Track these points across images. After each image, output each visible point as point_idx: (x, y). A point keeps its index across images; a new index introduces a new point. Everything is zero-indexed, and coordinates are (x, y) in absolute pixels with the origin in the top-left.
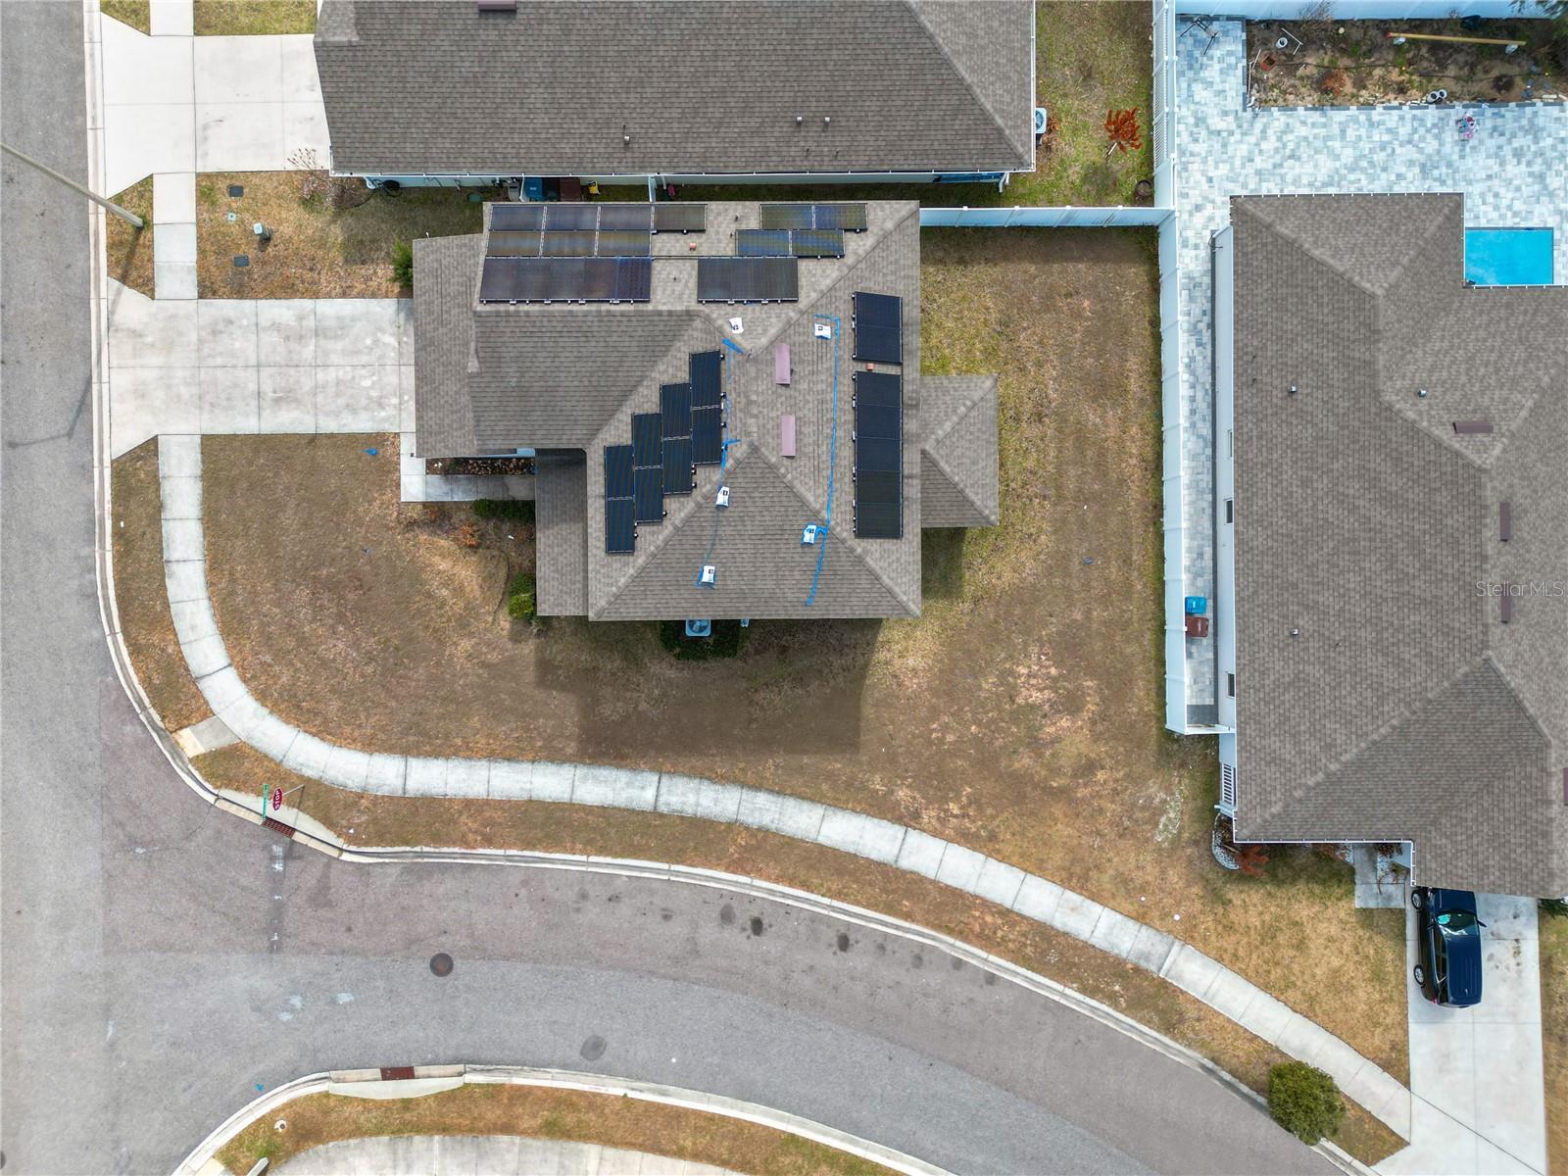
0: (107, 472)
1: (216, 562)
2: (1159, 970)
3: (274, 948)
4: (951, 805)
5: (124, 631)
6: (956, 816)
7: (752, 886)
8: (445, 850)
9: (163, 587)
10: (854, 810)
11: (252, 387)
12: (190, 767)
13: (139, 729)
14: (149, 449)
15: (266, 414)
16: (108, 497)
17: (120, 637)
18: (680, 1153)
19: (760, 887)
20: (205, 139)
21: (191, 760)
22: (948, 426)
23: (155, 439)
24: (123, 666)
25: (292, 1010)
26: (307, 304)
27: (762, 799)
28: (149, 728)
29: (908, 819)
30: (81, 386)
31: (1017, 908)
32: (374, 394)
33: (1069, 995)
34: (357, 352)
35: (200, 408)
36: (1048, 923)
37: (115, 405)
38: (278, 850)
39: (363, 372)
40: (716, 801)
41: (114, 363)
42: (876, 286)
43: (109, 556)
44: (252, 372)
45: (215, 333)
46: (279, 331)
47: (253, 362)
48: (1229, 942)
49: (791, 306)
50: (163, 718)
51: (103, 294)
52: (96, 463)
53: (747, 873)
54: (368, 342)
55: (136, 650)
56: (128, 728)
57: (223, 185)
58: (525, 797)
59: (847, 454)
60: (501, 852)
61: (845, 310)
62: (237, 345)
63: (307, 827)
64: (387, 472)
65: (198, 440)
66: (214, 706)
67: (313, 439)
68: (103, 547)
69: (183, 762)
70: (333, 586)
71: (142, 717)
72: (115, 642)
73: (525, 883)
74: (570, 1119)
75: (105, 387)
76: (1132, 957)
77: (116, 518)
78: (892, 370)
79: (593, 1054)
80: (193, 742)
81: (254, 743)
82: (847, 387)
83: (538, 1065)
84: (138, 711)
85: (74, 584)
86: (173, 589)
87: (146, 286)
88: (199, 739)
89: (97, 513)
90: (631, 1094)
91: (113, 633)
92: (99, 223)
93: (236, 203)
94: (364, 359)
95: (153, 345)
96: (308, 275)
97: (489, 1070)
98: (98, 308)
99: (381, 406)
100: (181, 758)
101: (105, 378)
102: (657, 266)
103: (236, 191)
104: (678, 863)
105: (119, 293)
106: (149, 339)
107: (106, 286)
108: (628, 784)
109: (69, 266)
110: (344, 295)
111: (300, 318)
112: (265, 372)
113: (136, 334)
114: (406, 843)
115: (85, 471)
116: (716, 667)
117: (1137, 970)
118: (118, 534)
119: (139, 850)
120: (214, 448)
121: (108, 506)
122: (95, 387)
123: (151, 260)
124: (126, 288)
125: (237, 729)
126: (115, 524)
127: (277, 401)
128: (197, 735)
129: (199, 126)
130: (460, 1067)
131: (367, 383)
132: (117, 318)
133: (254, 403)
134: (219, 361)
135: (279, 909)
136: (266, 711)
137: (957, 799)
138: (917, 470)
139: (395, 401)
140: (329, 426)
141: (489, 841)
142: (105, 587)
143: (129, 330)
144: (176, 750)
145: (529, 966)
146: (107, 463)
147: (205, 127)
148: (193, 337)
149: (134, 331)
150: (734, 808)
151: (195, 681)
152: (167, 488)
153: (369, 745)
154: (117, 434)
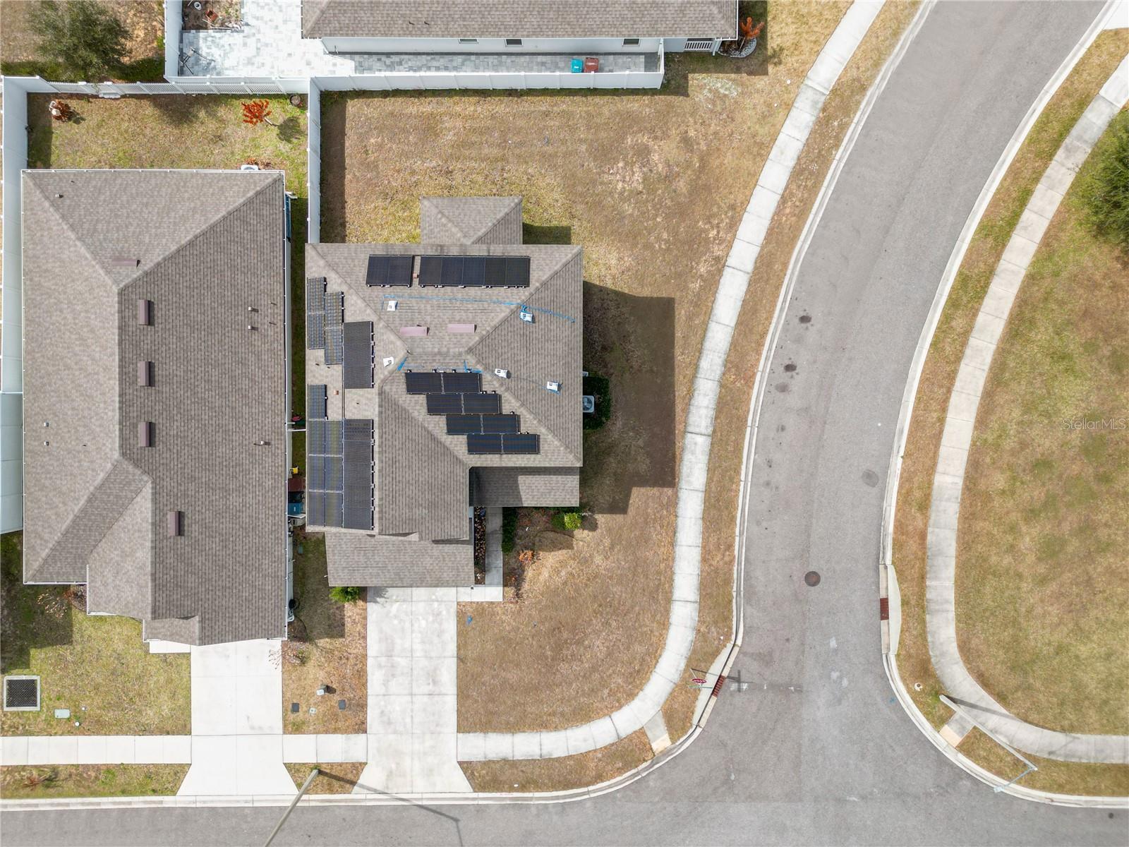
0: (482, 795)
1: (542, 724)
2: (824, 94)
3: (799, 689)
4: (710, 235)
5: (587, 785)
6: (718, 232)
7: (763, 371)
8: (735, 576)
9: (558, 760)
10: (713, 302)
11: (426, 699)
12: (677, 744)
13: (653, 776)
14: (466, 767)
15: (443, 690)
16: (498, 795)
17: (591, 788)
18: (942, 421)
19: (765, 366)
20: (260, 728)
21: (673, 743)
22: (454, 230)
23: (460, 763)
24: (610, 787)
25: (841, 678)
26: (370, 662)
27: (704, 364)
28: (651, 770)
29: (719, 264)
30: (424, 812)
31: (781, 192)
32: (431, 619)
33: (840, 157)
34: (403, 630)
35: (439, 733)
36: (791, 170)
37: (437, 790)
38: (734, 686)
39: (416, 625)
40: (705, 395)
41: (409, 789)
42: (362, 272)
43: (537, 795)
44: (415, 699)
45: (389, 723)
46: (388, 681)
47: (409, 698)
48: (806, 47)
49: (375, 326)
50: (645, 761)
51: (363, 797)
52: (476, 802)
53: (754, 374)
54: (396, 622)
55: (599, 778)
56: (651, 784)
57: (292, 717)
58: (701, 522)
59: (473, 291)
60: (737, 539)
61: (378, 291)
62: (398, 708)
63: (716, 669)
64: (483, 610)
65: (460, 735)
66: (637, 727)
67: (461, 660)
68: (531, 799)
69: (674, 748)
70: (558, 647)
71: (644, 774)
72: (594, 791)
73: (758, 523)
74: (917, 494)
75: (425, 796)
76: (815, 113)
77: (512, 789)
78: (418, 262)
79: (874, 478)
80: (661, 742)
81: (662, 701)
82: (429, 290)
83: (881, 516)
84: (640, 777)
85: (555, 818)
86: (559, 753)
87: (358, 767)
88: (659, 737)
89: (508, 802)
90: (902, 453)
91: (588, 792)
92: (316, 799)
93: (303, 708)
94: (407, 625)
95: (398, 764)
96: (352, 661)
97: (884, 548)
98: (371, 800)
99: (439, 614)
100: (671, 750)
101: (419, 796)
102: (349, 416)
103: (295, 708)
104: (746, 421)
105: (362, 786)
106: (393, 766)
107: (356, 796)
108: (693, 453)
109: (344, 819)
110: (365, 638)
111: (380, 666)
112: (415, 690)
113: (390, 774)
114: (731, 601)
115: (480, 809)
116: (615, 393)
117: (824, 110)
118: (523, 788)
119: (733, 777)
120: (465, 725)
121: (504, 795)
122: (425, 803)
123: (341, 765)
124: (359, 781)
125: (652, 712)
126: (517, 790)
127: (435, 682)
128: (656, 738)
129: (252, 732)
130: (881, 567)
131: (423, 623)
132: (379, 788)
133: (436, 698)
134: (408, 720)
135: (772, 686)
136: (641, 694)
137: (706, 231)
138: (484, 247)
139: (436, 604)
140: (452, 648)
141: (730, 547)
142: (557, 798)
143: (387, 780)
144: (666, 753)
145: (814, 521)
146: (475, 795)
147: (252, 728)
148: (392, 737)
149: (388, 776)
150: (710, 382)
151: (621, 740)
152: (492, 756)
153: (665, 625)
154: (457, 788)
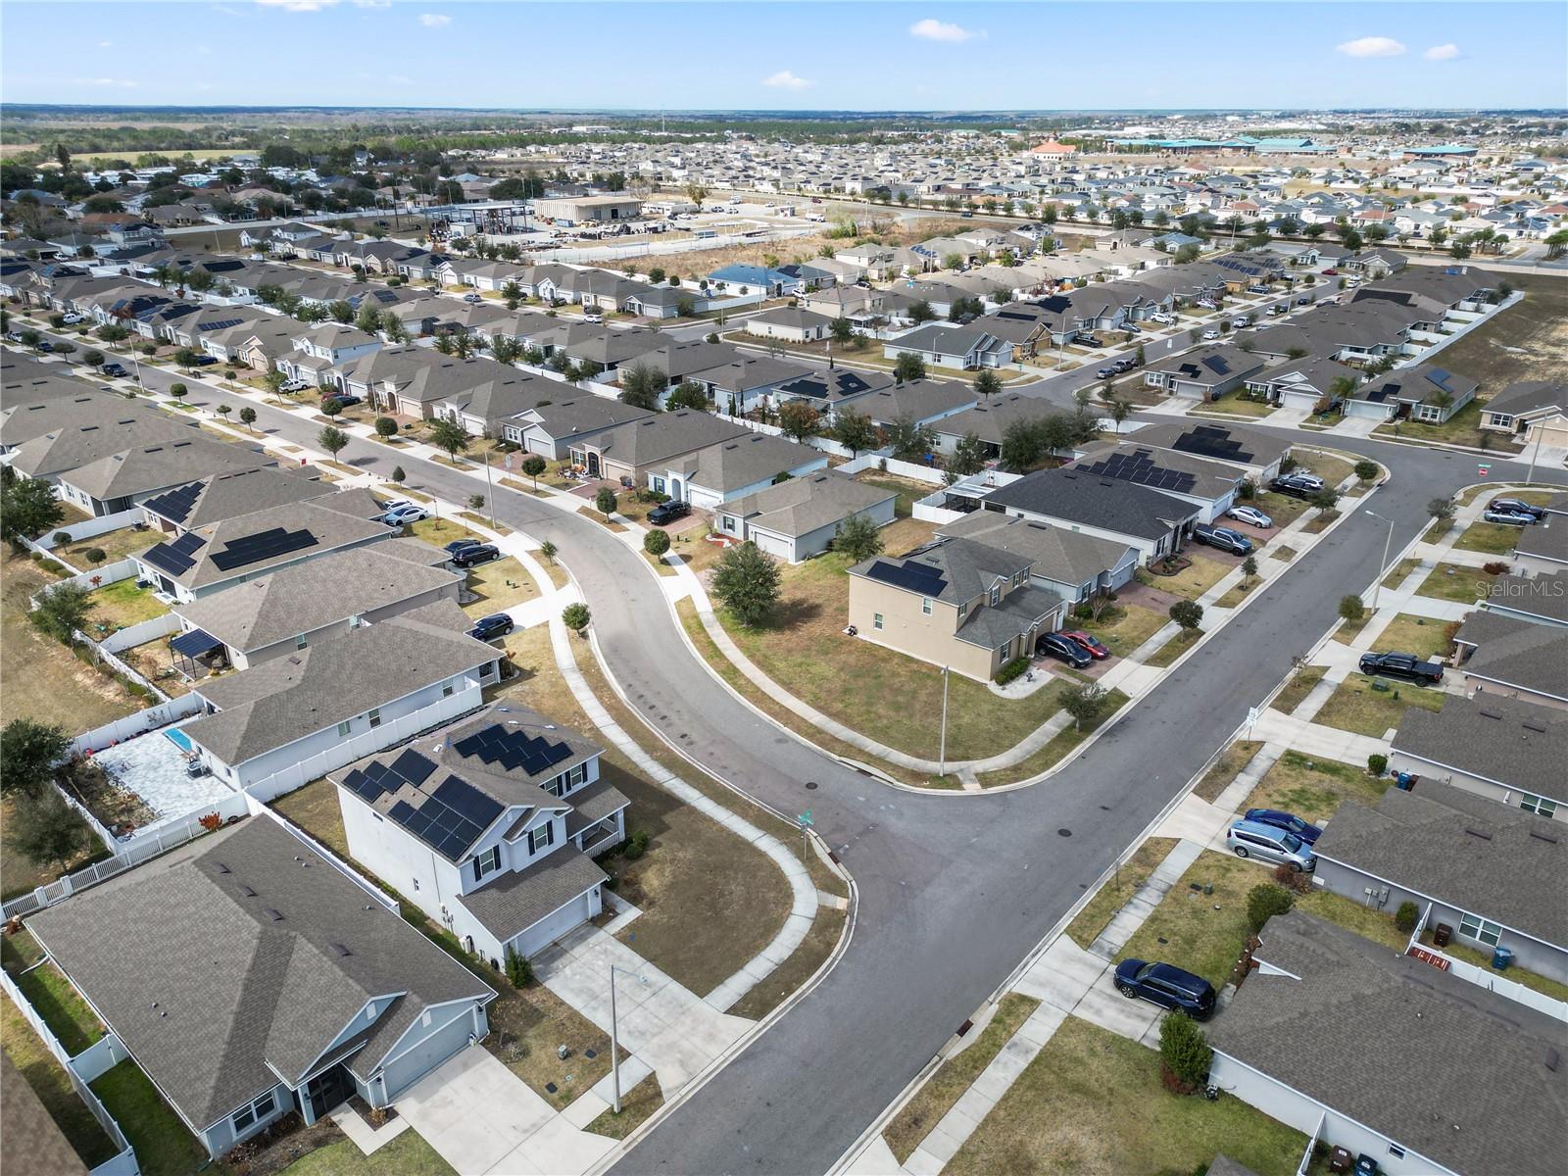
1: (752, 950)
2: (574, 668)
3: (875, 825)
4: (575, 724)
5: (828, 955)
7: (671, 744)
8: (771, 813)
10: (608, 740)
13: (860, 921)
15: (661, 985)
16: (778, 1009)
17: (833, 955)
19: (669, 742)
21: (848, 898)
23: (727, 1013)
25: (887, 807)
28: (855, 919)
29: (593, 729)
31: (594, 698)
32: (603, 957)
33: (609, 675)
35: (689, 1009)
36: (590, 691)
37: (731, 1042)
38: (841, 851)
41: (709, 1061)
43: (804, 987)
44: (646, 1006)
45: (643, 1034)
48: (545, 660)
50: (844, 916)
52: (769, 1027)
53: (669, 748)
55: (830, 946)
56: (865, 924)
57: (555, 1095)
58: (720, 807)
60: (750, 800)
63: (821, 851)
65: (706, 999)
66: (816, 907)
67: (652, 959)
68: (804, 992)
70: (713, 906)
71: (854, 924)
73: (752, 788)
75: (727, 1054)
76: (578, 674)
79: (783, 740)
80: (840, 903)
81: (811, 885)
84: (853, 926)
85: (834, 988)
87: (651, 1080)
89: (792, 1007)
91: (835, 959)
95: (680, 1052)
96: (568, 1024)
97: (827, 755)
98: (688, 1092)
100: (852, 901)
101: (722, 1058)
104: (690, 764)
106: (678, 1055)
107: (672, 1100)
108: (676, 788)
109: (680, 1124)
113: (682, 1064)
114: (784, 823)
118: (790, 991)
119: (903, 883)
120: (701, 991)
121: (782, 1005)
122: (732, 1059)
125: (815, 895)
126: (786, 996)
128: (835, 903)
129: (528, 1134)
130: (836, 761)
131: (600, 963)
132: (685, 1079)
133: (661, 993)
134: (656, 1021)
135: (860, 834)
136: (794, 891)
141: (750, 805)
142: (819, 978)
144: (851, 905)
145: (779, 769)
146: (763, 1022)
148: (655, 1040)
150: (650, 764)
152: (743, 991)
153: (762, 855)
154: (744, 1031)
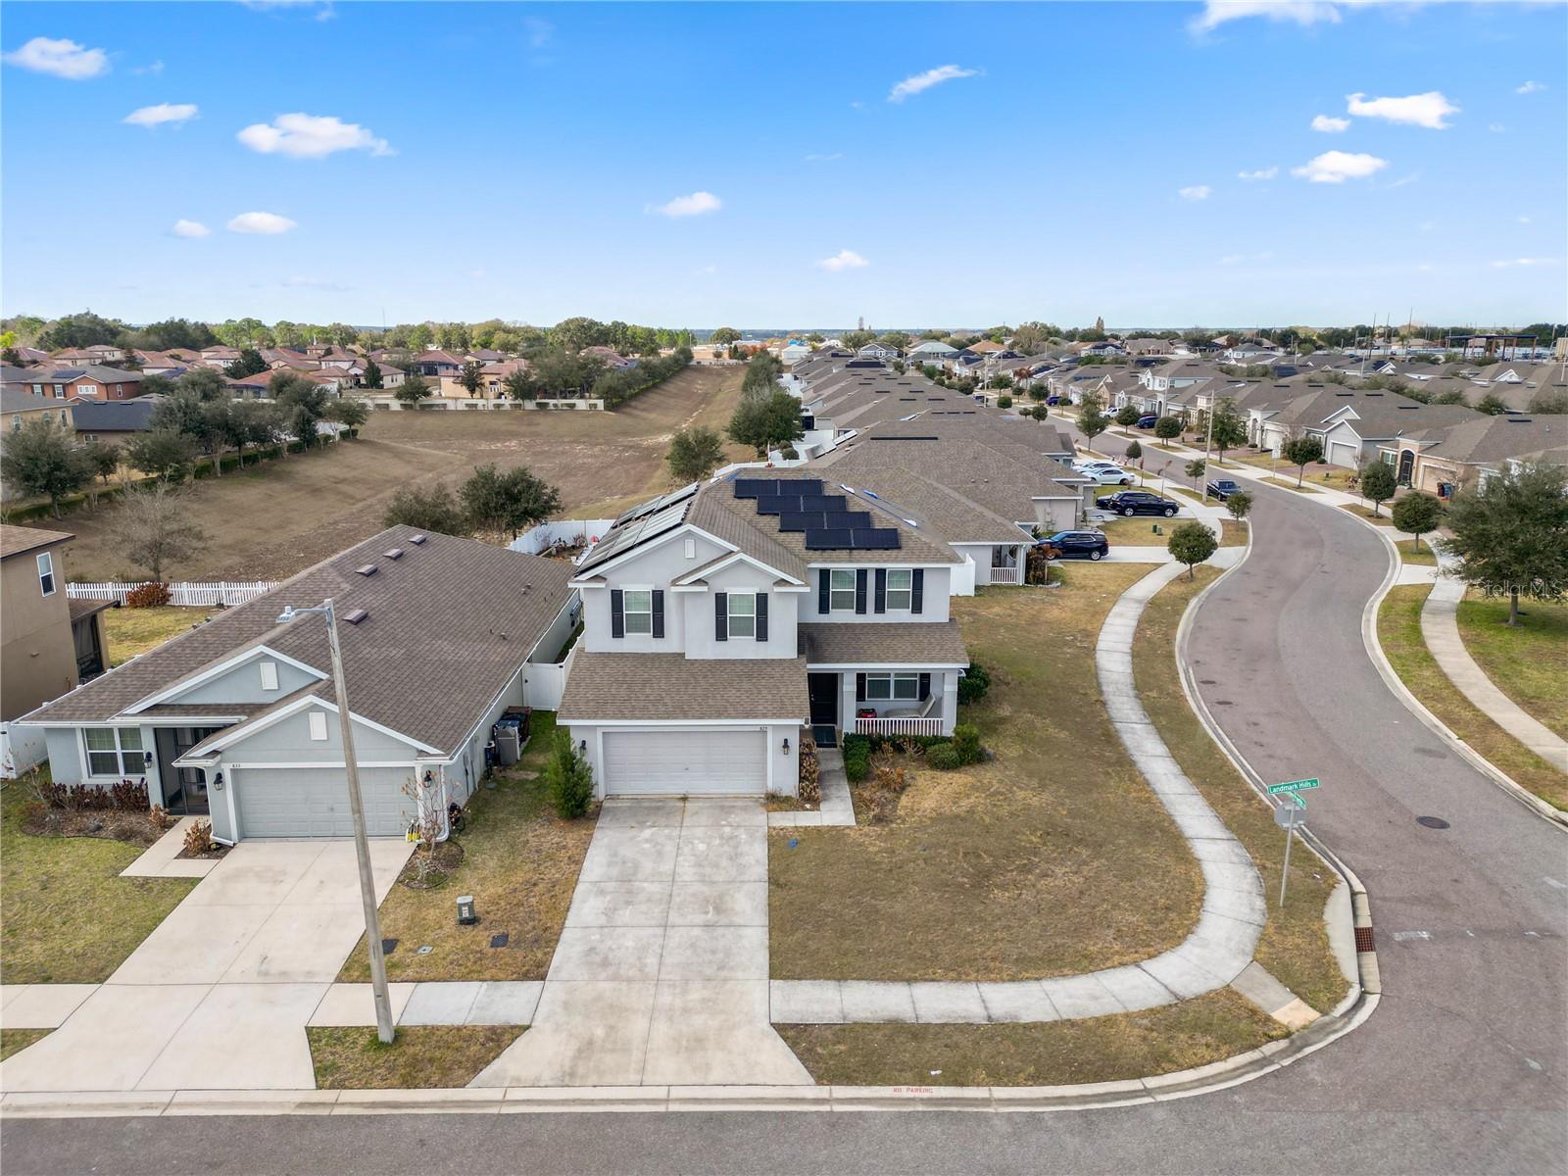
0: (840, 1091)
9: (1034, 1024)
11: (695, 930)
14: (796, 1035)
15: (737, 920)
16: (886, 1092)
17: (1151, 1082)
20: (284, 975)
23: (781, 1028)
24: (1202, 1082)
26: (581, 888)
34: (658, 854)
35: (725, 980)
36: (1137, 620)
37: (713, 1078)
39: (685, 849)
41: (633, 1079)
43: (1001, 1093)
44: (670, 932)
45: (606, 965)
46: (615, 909)
47: (659, 931)
51: (497, 1096)
52: (826, 1108)
54: (645, 845)
56: (1315, 1078)
62: (628, 943)
63: (1344, 916)
64: (819, 834)
65: (776, 983)
66: (1214, 985)
67: (775, 882)
68: (986, 1102)
71: (1285, 1063)
72: (1165, 1090)
74: (1519, 758)
75: (676, 1093)
77: (923, 1080)
81: (1248, 949)
84: (1277, 1066)
86: (1035, 1015)
88: (1281, 1004)
89: (920, 1108)
90: (1455, 737)
91: (1147, 1092)
92: (357, 1101)
93: (404, 947)
94: (667, 848)
99: (731, 838)
100: (1327, 1024)
101: (661, 1093)
103: (388, 946)
105: (501, 1073)
106: (600, 1032)
107: (480, 1091)
110: (577, 862)
111: (600, 892)
112: (674, 919)
113: (586, 1048)
115: (839, 1124)
118: (956, 1077)
120: (782, 967)
121: (905, 1092)
122: (675, 1108)
123: (459, 1029)
124: (497, 1063)
126: (935, 1082)
127: (718, 910)
129: (260, 980)
132: (550, 1077)
133: (721, 931)
134: (652, 961)
135: (1487, 932)
139: (725, 829)
140: (756, 871)
142: (1062, 1100)
143: (576, 1060)
144: (1318, 1029)
146: (823, 1091)
147: (265, 975)
148: (606, 986)
149: (580, 1051)
151: (1182, 999)
154: (768, 1080)
